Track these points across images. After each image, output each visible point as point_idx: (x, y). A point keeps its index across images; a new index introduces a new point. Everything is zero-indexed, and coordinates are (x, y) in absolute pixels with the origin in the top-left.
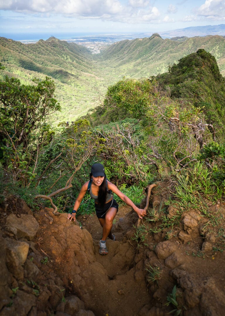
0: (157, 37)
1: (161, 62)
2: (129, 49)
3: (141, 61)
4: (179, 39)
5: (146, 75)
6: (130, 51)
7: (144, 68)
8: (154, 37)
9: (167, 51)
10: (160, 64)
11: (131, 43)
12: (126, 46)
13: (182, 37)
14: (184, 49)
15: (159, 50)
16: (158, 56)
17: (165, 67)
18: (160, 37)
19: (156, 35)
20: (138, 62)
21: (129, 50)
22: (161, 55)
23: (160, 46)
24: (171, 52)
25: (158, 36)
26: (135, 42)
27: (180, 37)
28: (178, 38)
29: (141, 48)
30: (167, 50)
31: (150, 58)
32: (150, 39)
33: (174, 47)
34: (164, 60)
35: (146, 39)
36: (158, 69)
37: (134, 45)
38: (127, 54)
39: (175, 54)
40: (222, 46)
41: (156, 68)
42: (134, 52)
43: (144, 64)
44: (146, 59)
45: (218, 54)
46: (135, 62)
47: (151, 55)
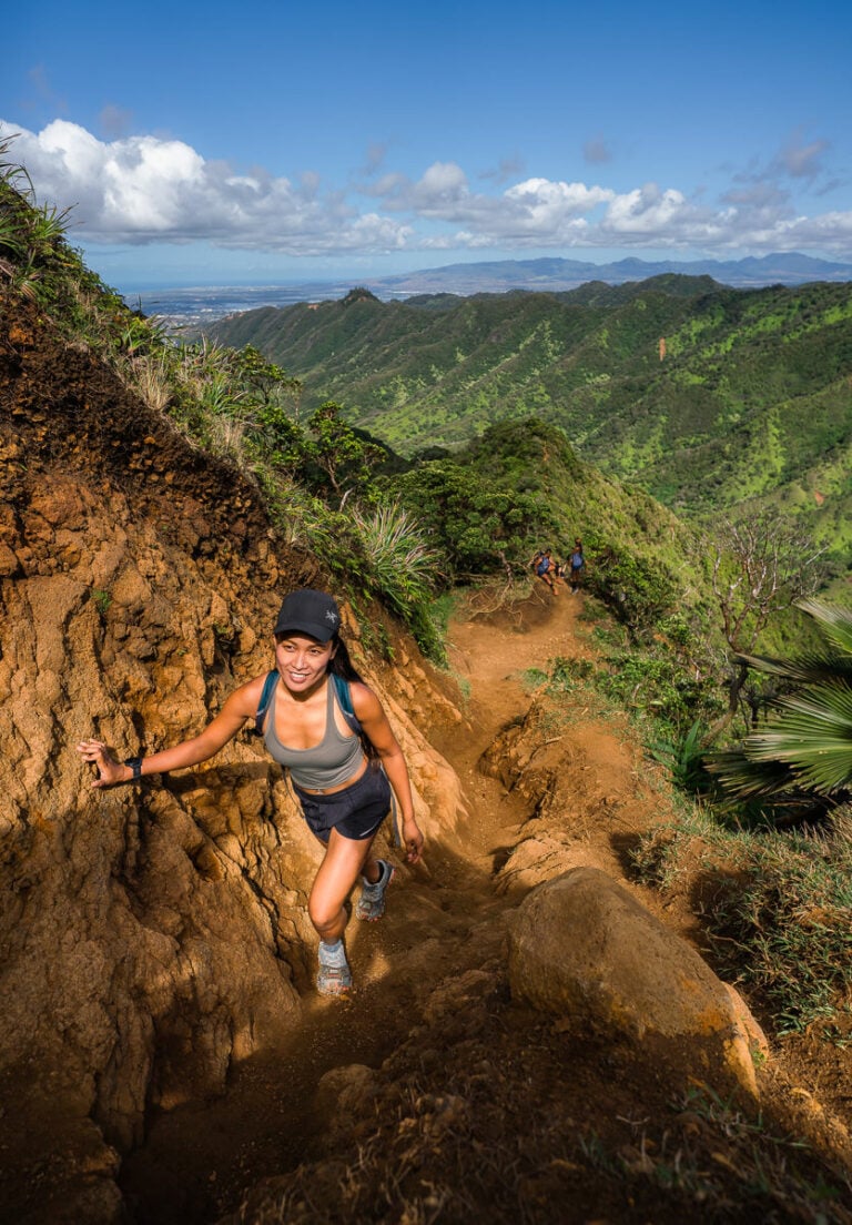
0: (365, 298)
1: (390, 372)
2: (278, 336)
3: (324, 371)
4: (431, 302)
5: (349, 414)
6: (282, 342)
7: (339, 393)
8: (354, 300)
9: (402, 339)
10: (389, 379)
11: (284, 318)
12: (268, 326)
13: (439, 296)
14: (454, 332)
15: (379, 335)
16: (378, 353)
17: (406, 385)
18: (375, 298)
19: (359, 294)
20: (315, 375)
21: (281, 339)
22: (387, 351)
23: (379, 326)
24: (416, 341)
25: (368, 294)
26: (296, 313)
27: (434, 293)
28: (428, 297)
29: (319, 331)
30: (402, 334)
31: (353, 360)
32: (342, 303)
33: (423, 325)
34: (399, 364)
35: (330, 305)
36: (384, 392)
37: (296, 324)
38: (276, 351)
39: (428, 346)
40: (559, 322)
41: (379, 390)
42: (296, 344)
43: (335, 380)
44: (340, 363)
45: (553, 342)
46: (307, 374)
47: (356, 351)
